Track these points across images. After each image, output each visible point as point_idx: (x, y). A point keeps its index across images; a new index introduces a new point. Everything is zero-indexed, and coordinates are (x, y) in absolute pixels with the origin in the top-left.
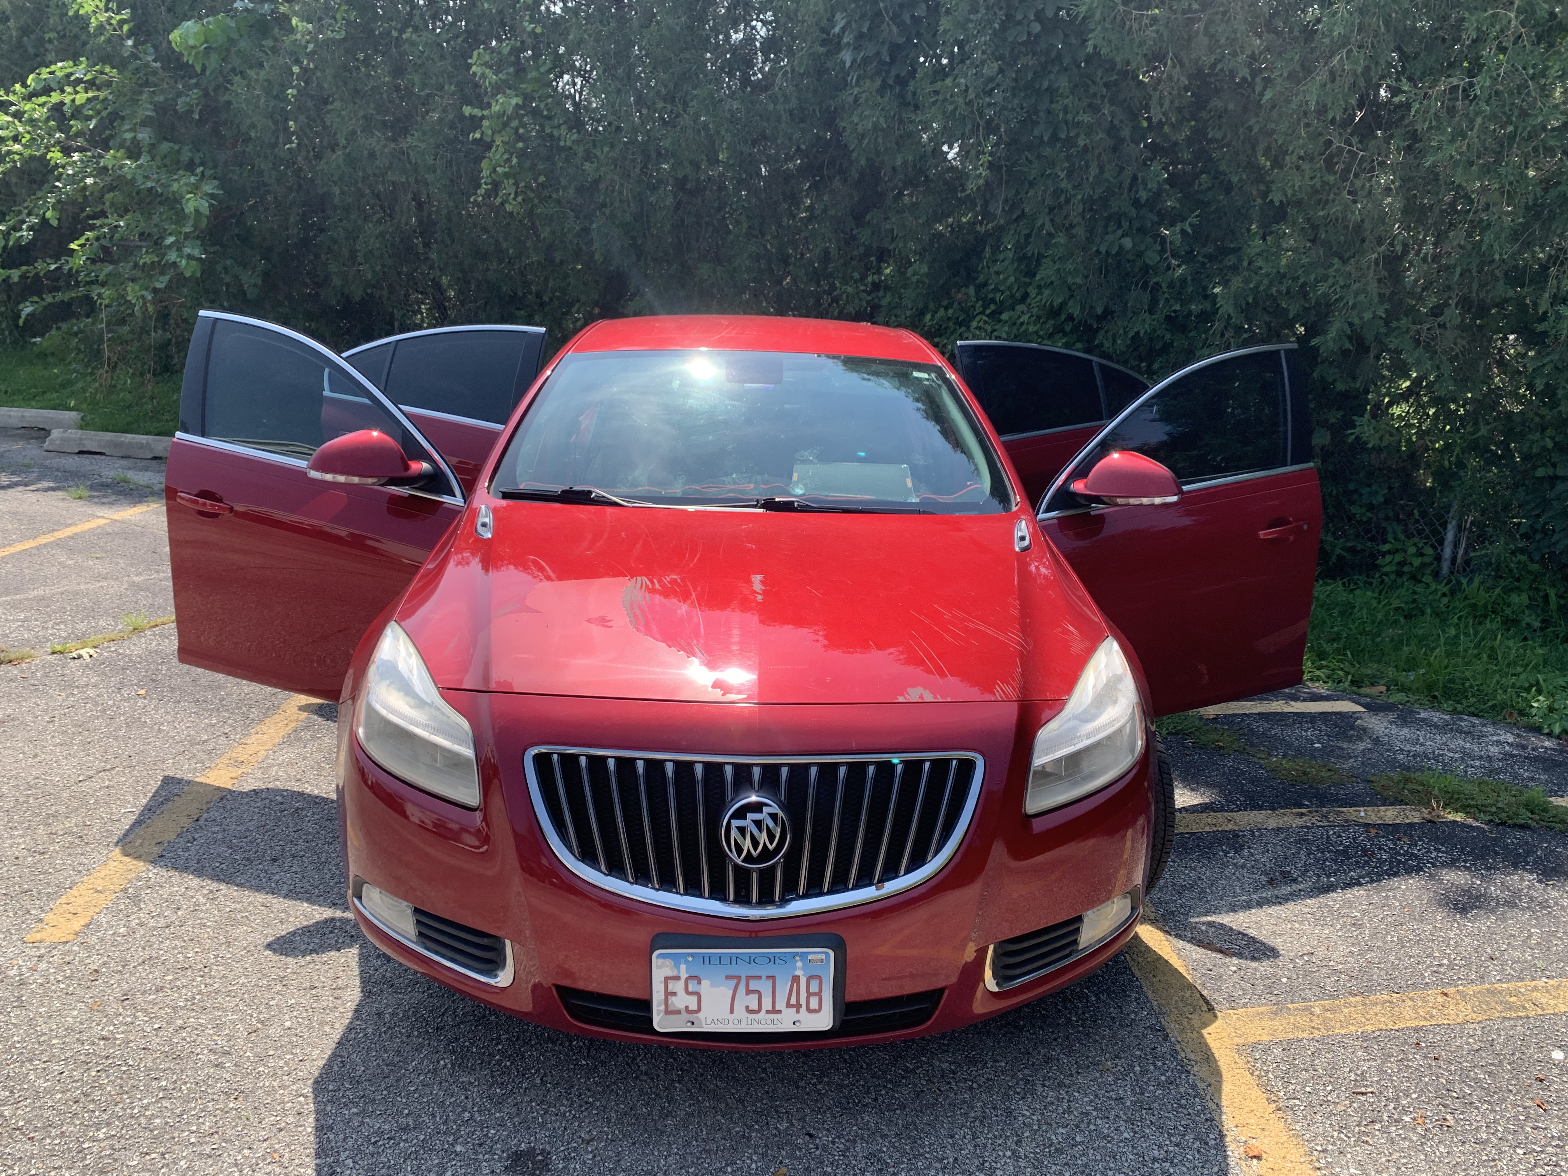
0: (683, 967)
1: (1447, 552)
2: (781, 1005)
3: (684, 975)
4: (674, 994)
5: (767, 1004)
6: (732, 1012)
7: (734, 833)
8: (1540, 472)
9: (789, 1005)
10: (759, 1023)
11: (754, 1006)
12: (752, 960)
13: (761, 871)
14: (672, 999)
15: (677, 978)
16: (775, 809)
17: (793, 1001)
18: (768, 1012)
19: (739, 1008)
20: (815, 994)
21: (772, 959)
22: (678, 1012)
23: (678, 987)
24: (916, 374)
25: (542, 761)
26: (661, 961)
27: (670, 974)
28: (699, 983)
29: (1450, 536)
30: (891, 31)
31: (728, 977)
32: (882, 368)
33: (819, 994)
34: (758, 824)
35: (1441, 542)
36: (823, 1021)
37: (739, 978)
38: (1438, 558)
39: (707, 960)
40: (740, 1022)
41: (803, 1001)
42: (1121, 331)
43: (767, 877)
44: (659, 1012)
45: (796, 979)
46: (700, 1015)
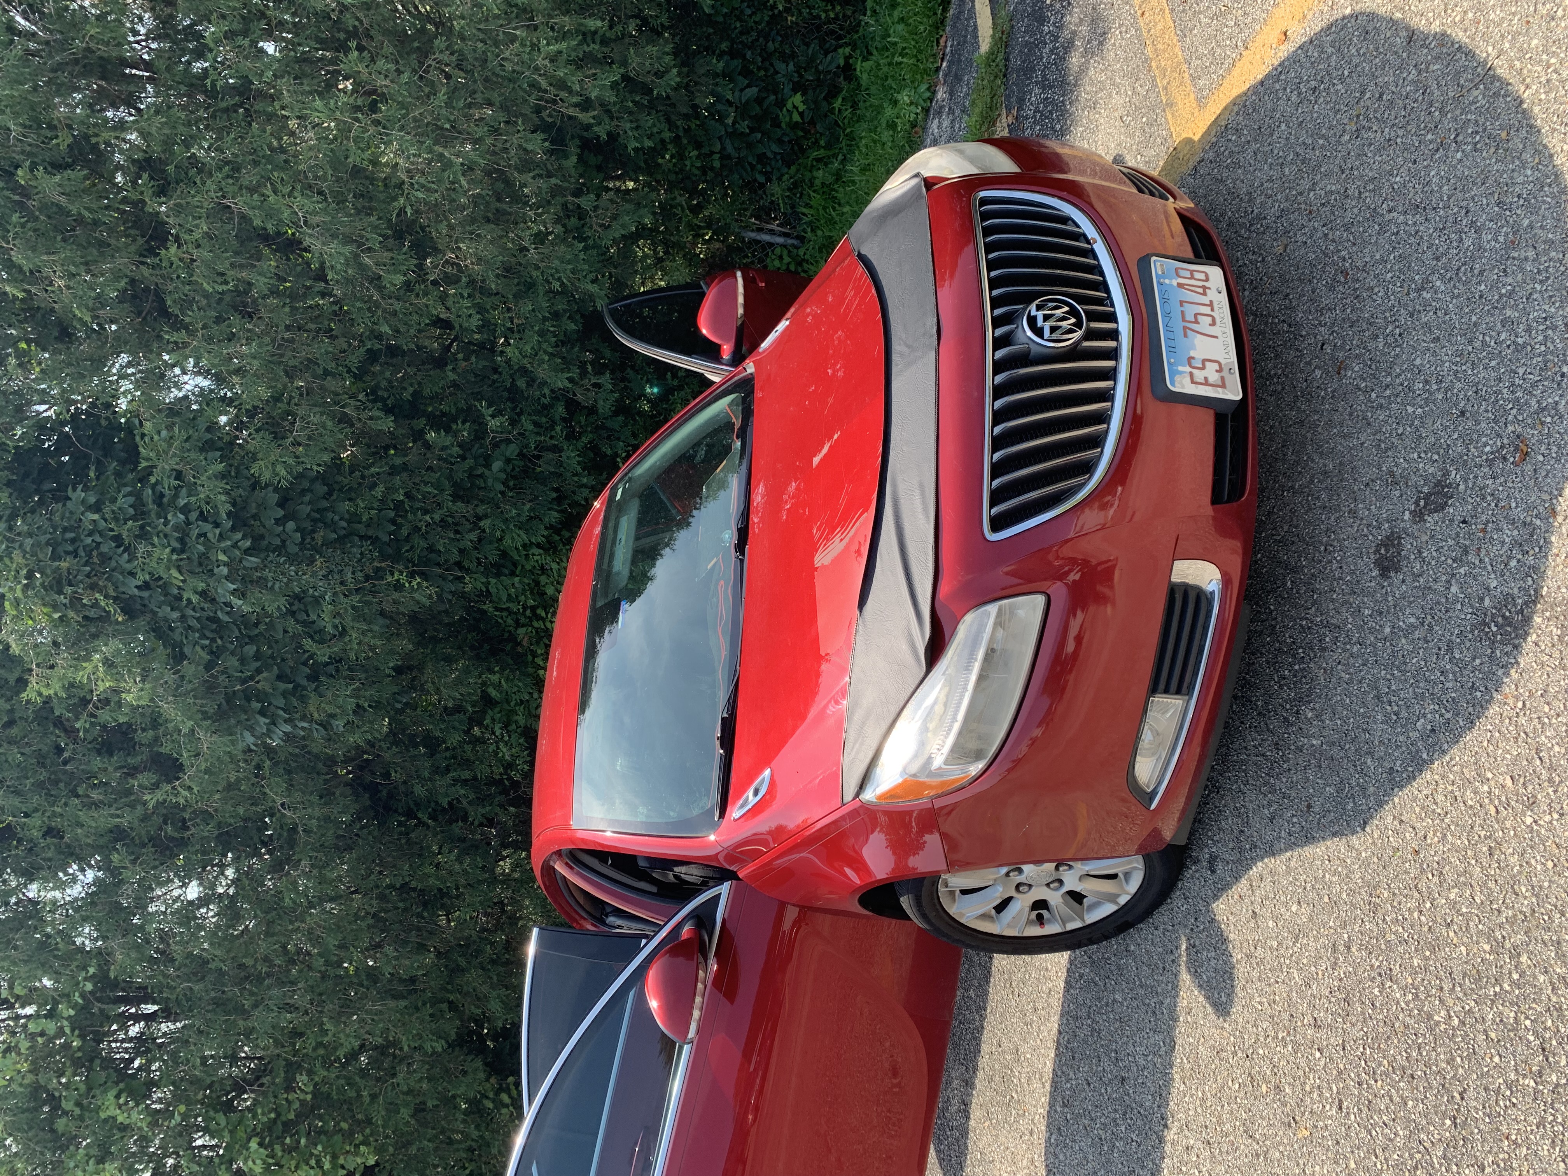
0: (1180, 368)
2: (1205, 300)
3: (1188, 369)
4: (1206, 378)
5: (1207, 310)
6: (1216, 337)
7: (1055, 336)
9: (1205, 294)
10: (1223, 318)
11: (1209, 320)
12: (1167, 315)
13: (1089, 319)
14: (1211, 380)
15: (1191, 374)
16: (1033, 308)
17: (1201, 290)
18: (1212, 310)
19: (1212, 331)
20: (1192, 275)
21: (1165, 301)
22: (1222, 378)
23: (1199, 375)
24: (618, 497)
25: (998, 524)
26: (1177, 384)
27: (1188, 379)
28: (1193, 358)
29: (766, 237)
31: (1186, 336)
32: (611, 524)
33: (1192, 272)
34: (1046, 318)
36: (1215, 274)
37: (1185, 328)
39: (1172, 349)
40: (1224, 333)
41: (1200, 284)
43: (1093, 316)
44: (1224, 393)
45: (1180, 285)
46: (1223, 362)
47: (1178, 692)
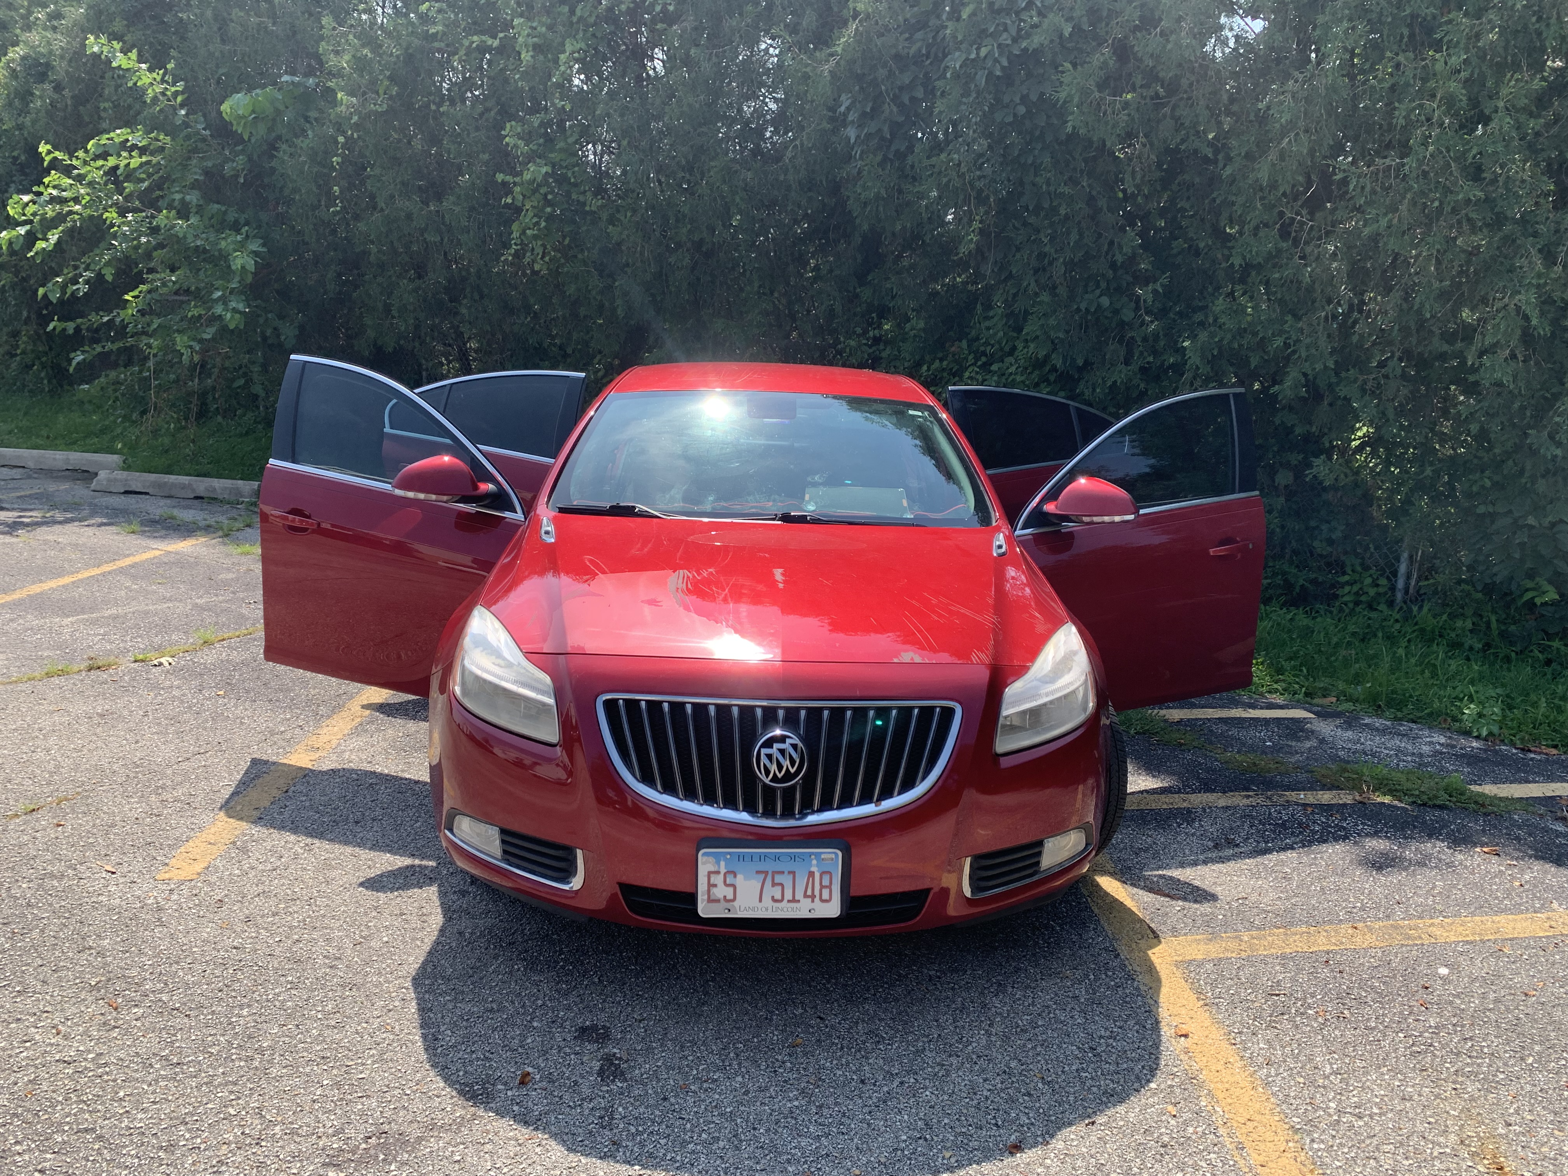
0: (722, 864)
1: (1400, 584)
2: (799, 895)
3: (723, 870)
4: (715, 886)
5: (788, 895)
6: (760, 901)
7: (764, 760)
8: (1481, 509)
9: (806, 896)
10: (782, 910)
11: (778, 896)
12: (777, 858)
13: (785, 789)
14: (714, 890)
15: (718, 872)
16: (796, 740)
17: (809, 893)
18: (789, 901)
19: (767, 898)
20: (826, 887)
21: (793, 857)
22: (718, 901)
23: (718, 880)
24: (911, 412)
25: (610, 705)
26: (705, 858)
27: (713, 869)
28: (735, 876)
29: (1403, 568)
30: (892, 111)
31: (758, 872)
32: (881, 407)
33: (830, 887)
34: (782, 752)
35: (1395, 574)
36: (832, 909)
37: (766, 873)
38: (1393, 588)
39: (741, 858)
40: (767, 909)
41: (817, 893)
42: (1100, 381)
43: (789, 794)
44: (703, 900)
45: (811, 874)
46: (736, 904)
47: (505, 852)
